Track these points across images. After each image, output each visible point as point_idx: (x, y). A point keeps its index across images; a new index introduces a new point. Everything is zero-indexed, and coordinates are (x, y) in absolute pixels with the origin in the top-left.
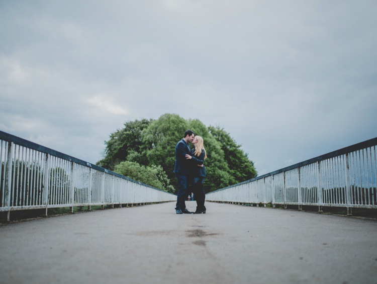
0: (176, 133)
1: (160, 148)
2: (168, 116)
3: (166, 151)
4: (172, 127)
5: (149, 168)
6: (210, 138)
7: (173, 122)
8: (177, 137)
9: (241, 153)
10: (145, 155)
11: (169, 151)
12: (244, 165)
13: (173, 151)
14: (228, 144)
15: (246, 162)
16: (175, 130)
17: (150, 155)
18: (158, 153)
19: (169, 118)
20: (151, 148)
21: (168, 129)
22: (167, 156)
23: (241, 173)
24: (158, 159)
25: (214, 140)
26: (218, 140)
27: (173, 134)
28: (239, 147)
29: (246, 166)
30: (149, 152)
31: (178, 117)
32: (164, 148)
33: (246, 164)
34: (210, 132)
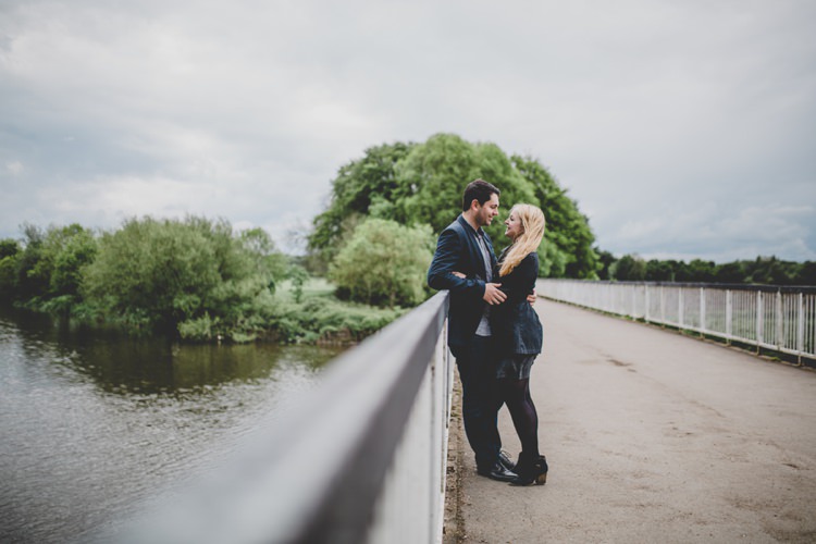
0: (457, 169)
1: (426, 193)
2: (442, 138)
3: (438, 199)
4: (450, 156)
5: (411, 231)
6: (516, 176)
7: (451, 149)
8: (457, 175)
9: (567, 202)
10: (402, 206)
11: (443, 200)
12: (572, 224)
13: (450, 199)
14: (545, 187)
15: (576, 218)
16: (454, 163)
17: (410, 206)
18: (425, 202)
19: (444, 142)
20: (410, 194)
21: (442, 160)
22: (439, 208)
23: (569, 238)
24: (424, 214)
25: (523, 180)
26: (528, 179)
27: (451, 170)
28: (564, 191)
29: (577, 227)
30: (409, 202)
31: (458, 139)
32: (434, 194)
33: (576, 222)
34: (513, 165)
